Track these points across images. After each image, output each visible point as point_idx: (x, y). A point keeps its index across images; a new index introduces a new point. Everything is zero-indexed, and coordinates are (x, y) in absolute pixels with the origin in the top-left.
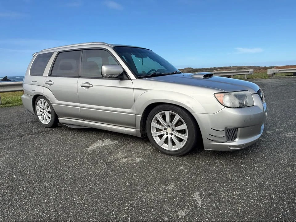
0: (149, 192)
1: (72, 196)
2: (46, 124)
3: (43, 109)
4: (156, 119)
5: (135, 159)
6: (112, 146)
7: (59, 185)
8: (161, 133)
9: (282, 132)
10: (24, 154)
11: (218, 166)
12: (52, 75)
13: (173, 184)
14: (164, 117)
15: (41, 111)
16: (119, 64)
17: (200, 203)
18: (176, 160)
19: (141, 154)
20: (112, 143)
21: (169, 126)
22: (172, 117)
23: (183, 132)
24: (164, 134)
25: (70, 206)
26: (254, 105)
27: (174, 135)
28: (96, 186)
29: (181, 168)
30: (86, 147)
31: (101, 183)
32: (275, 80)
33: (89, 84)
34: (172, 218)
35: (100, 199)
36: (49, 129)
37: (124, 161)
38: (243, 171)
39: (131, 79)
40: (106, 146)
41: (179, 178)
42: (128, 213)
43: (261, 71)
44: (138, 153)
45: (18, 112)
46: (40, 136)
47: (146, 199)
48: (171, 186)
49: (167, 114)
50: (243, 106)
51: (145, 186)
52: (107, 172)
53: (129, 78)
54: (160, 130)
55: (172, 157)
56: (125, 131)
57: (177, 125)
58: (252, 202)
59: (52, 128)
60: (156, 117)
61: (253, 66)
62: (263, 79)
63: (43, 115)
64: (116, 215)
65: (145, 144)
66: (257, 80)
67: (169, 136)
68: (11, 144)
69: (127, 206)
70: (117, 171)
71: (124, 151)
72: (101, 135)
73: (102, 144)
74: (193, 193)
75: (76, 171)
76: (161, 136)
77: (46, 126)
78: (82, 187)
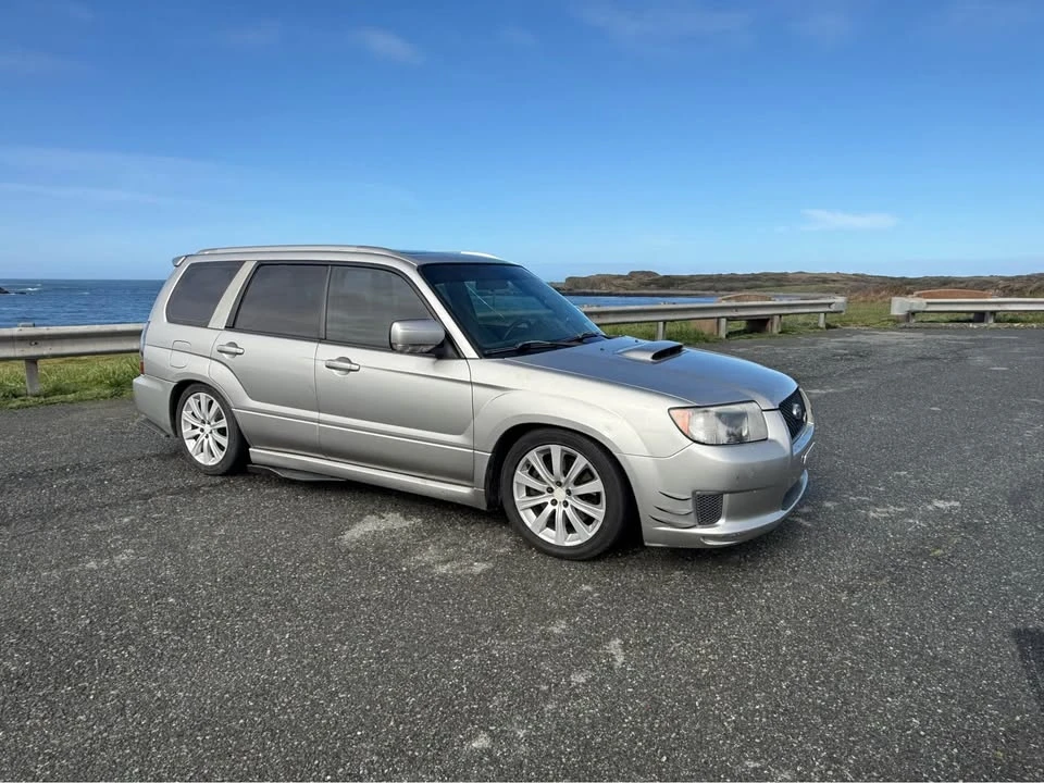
0: (506, 638)
1: (326, 643)
2: (210, 464)
3: (203, 422)
4: (528, 464)
5: (472, 564)
6: (408, 532)
7: (289, 621)
8: (539, 500)
9: (862, 505)
10: (173, 547)
11: (676, 586)
12: (237, 326)
13: (564, 622)
14: (547, 460)
15: (194, 427)
16: (437, 318)
17: (620, 659)
18: (572, 570)
19: (486, 553)
20: (407, 524)
21: (559, 484)
22: (568, 461)
23: (592, 499)
24: (546, 504)
25: (328, 663)
26: (769, 437)
27: (572, 506)
28: (380, 624)
29: (586, 588)
30: (338, 531)
31: (391, 617)
32: (911, 335)
33: (350, 362)
34: (556, 685)
35: (394, 650)
36: (218, 480)
37: (443, 569)
38: (732, 599)
39: (466, 358)
40: (391, 531)
41: (579, 611)
42: (460, 677)
43: (881, 298)
44: (478, 552)
45: (102, 421)
46: (199, 500)
47: (499, 650)
48: (559, 627)
49: (556, 452)
50: (737, 440)
51: (498, 626)
52: (402, 593)
53: (459, 355)
54: (538, 493)
55: (566, 562)
56: (443, 491)
57: (579, 481)
58: (734, 660)
59: (226, 479)
60: (528, 461)
61: (863, 276)
62: (879, 329)
63: (200, 439)
64: (434, 680)
65: (497, 529)
66: (858, 332)
67: (560, 509)
68: (126, 520)
69: (457, 664)
70: (428, 592)
71: (440, 546)
72: (373, 501)
73: (379, 527)
74: (609, 640)
75: (325, 590)
76: (538, 509)
77: (209, 472)
78: (347, 625)
